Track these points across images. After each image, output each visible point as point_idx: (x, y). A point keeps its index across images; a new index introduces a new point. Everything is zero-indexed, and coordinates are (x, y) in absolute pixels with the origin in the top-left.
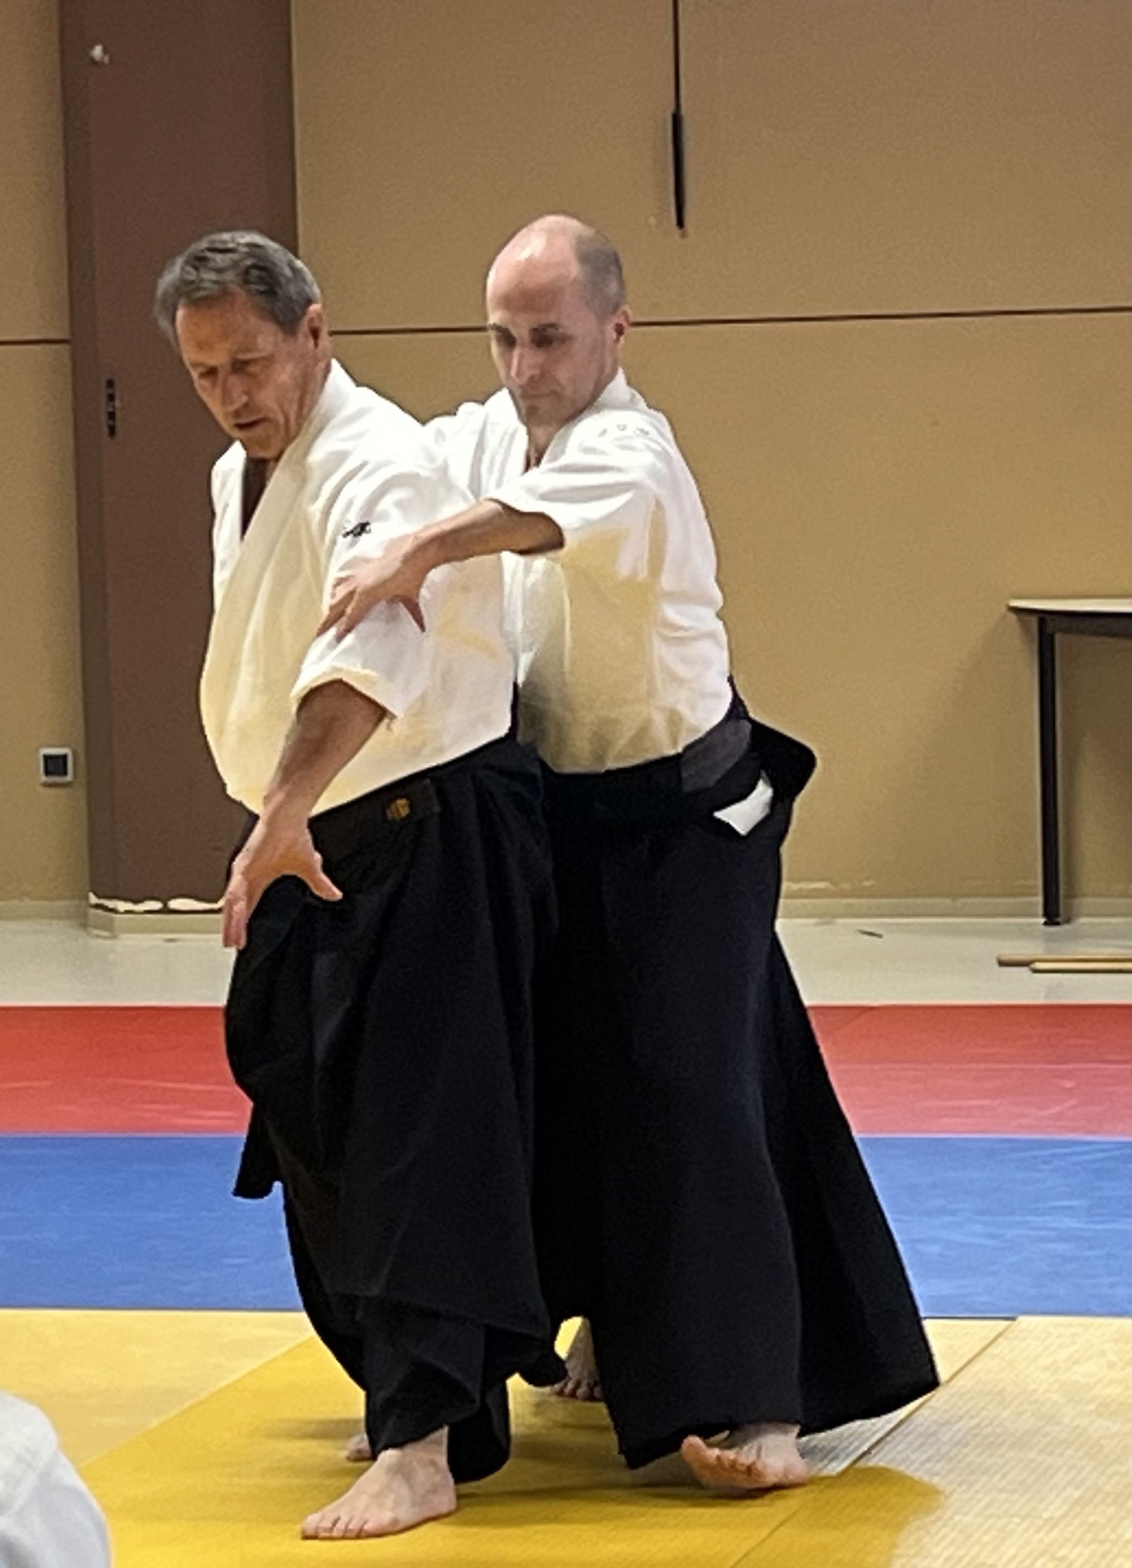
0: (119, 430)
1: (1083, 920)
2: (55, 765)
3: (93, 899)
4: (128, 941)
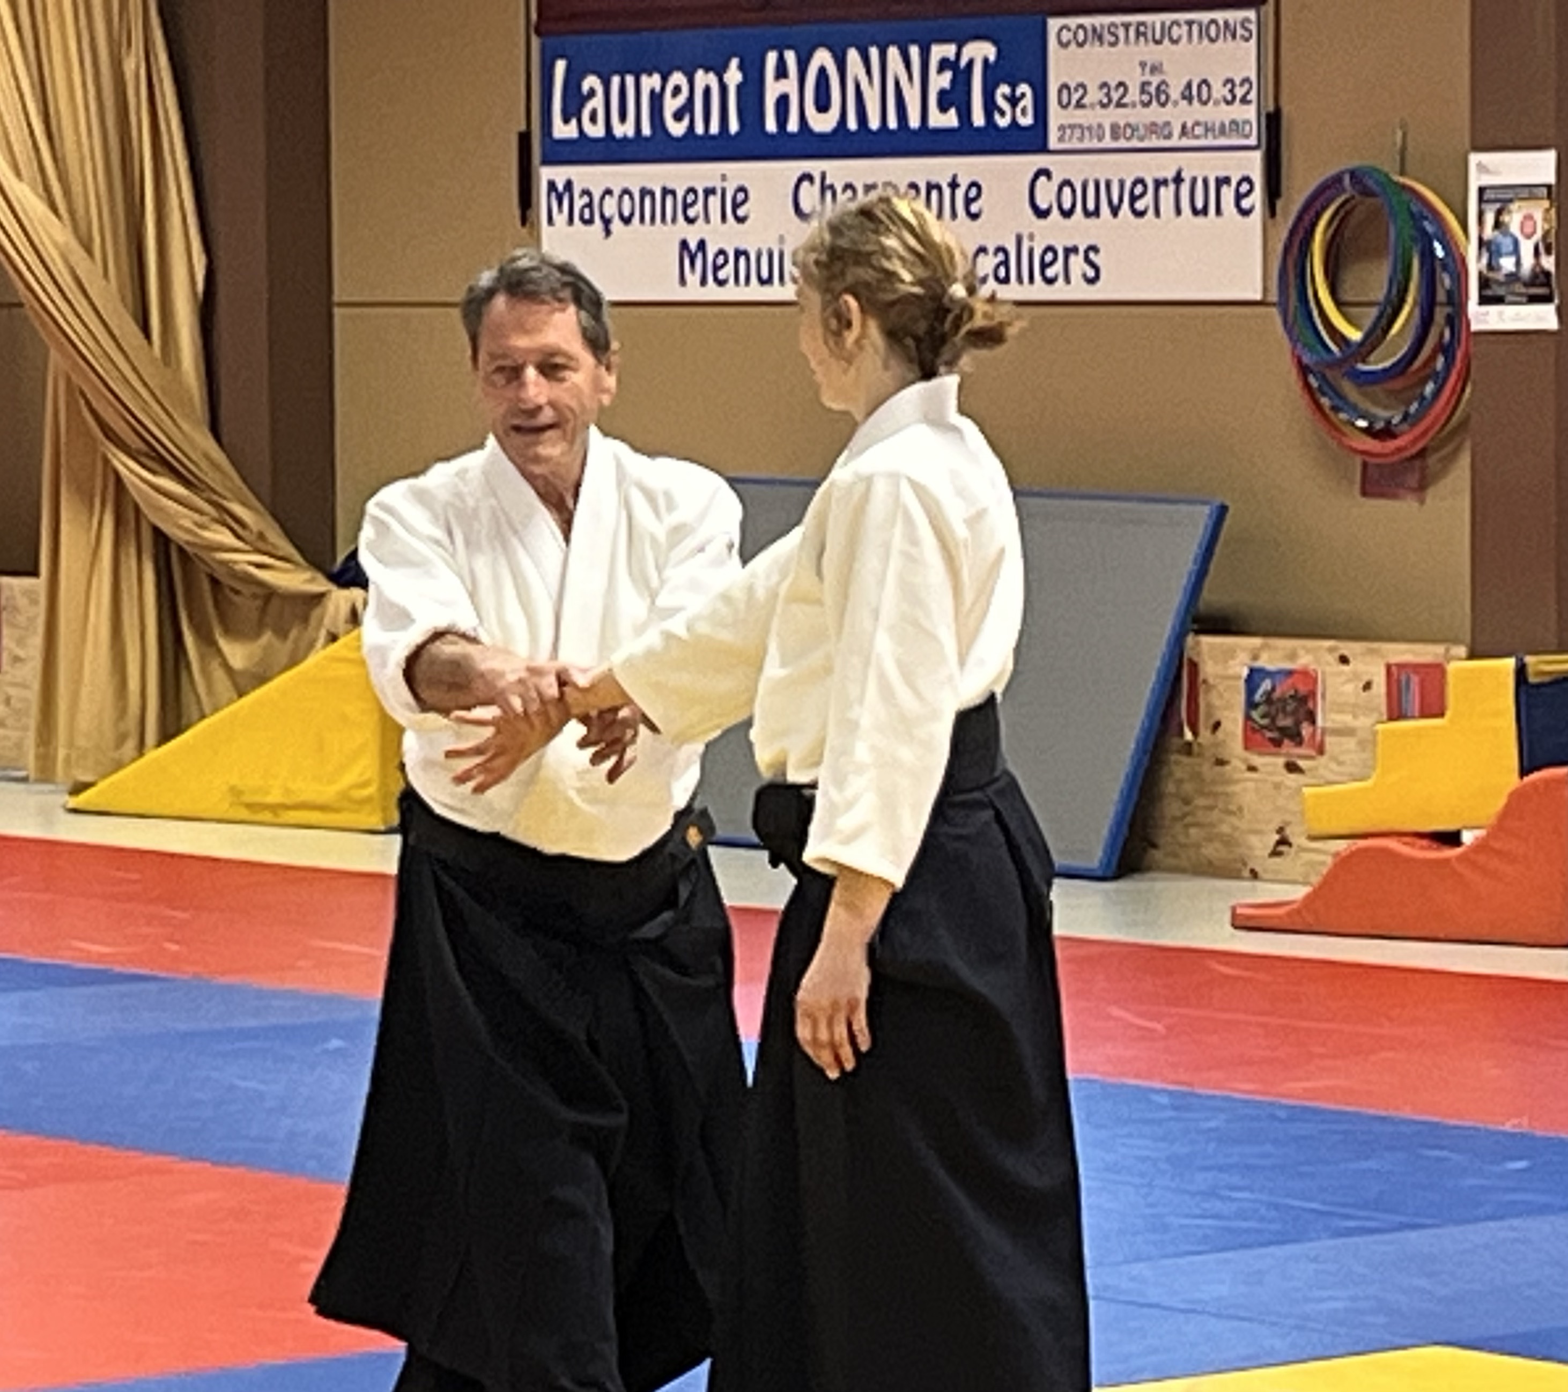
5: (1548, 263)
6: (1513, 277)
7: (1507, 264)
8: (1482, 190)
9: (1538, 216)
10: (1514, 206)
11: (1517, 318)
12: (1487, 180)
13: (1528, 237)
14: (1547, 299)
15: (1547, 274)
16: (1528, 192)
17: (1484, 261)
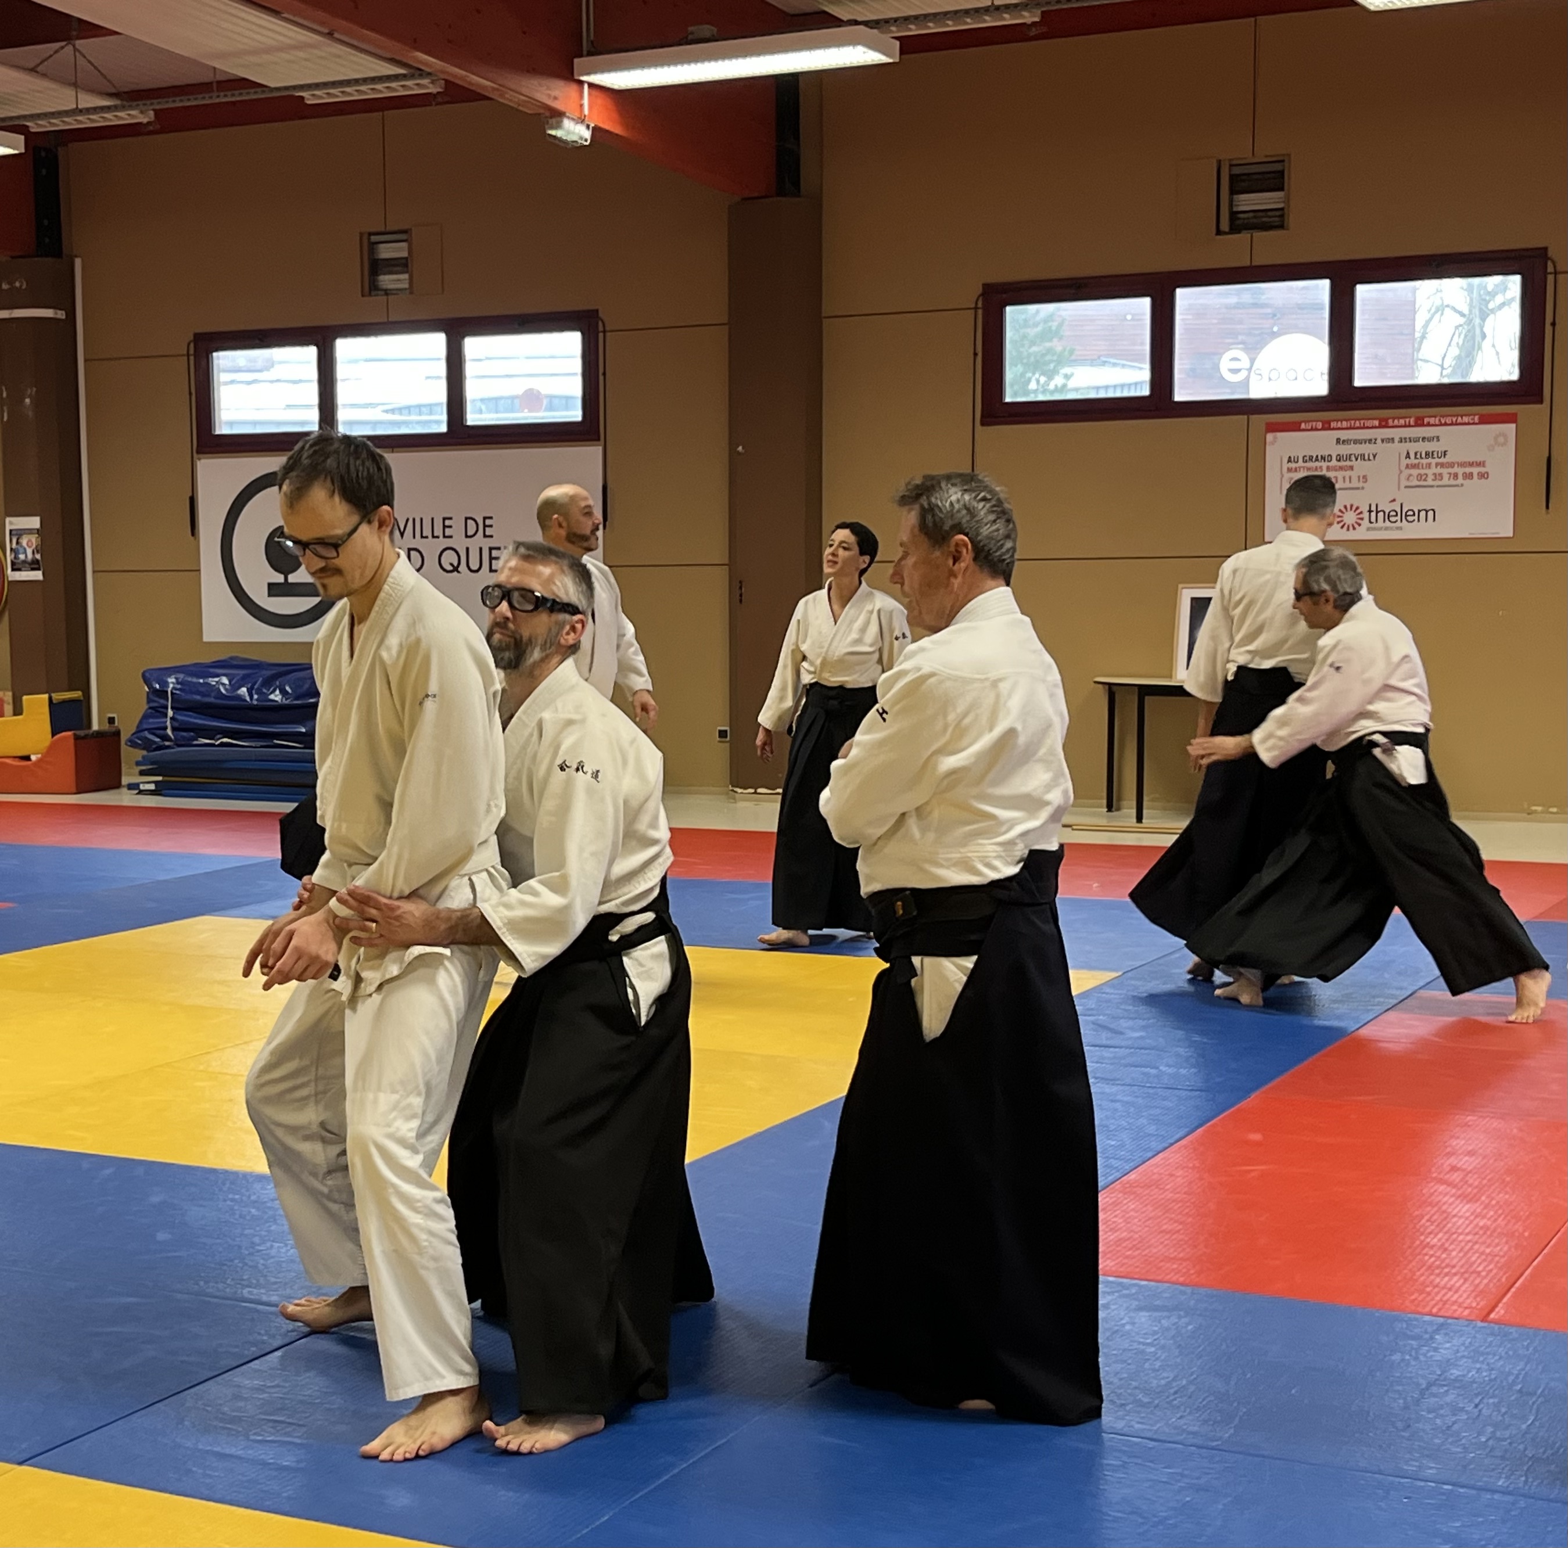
0: (743, 600)
1: (1125, 811)
2: (723, 734)
3: (731, 788)
4: (741, 804)
5: (38, 556)
6: (24, 562)
7: (22, 557)
8: (11, 531)
9: (34, 541)
10: (24, 536)
11: (28, 576)
12: (13, 527)
13: (30, 547)
14: (38, 569)
15: (37, 561)
16: (29, 531)
17: (13, 556)
